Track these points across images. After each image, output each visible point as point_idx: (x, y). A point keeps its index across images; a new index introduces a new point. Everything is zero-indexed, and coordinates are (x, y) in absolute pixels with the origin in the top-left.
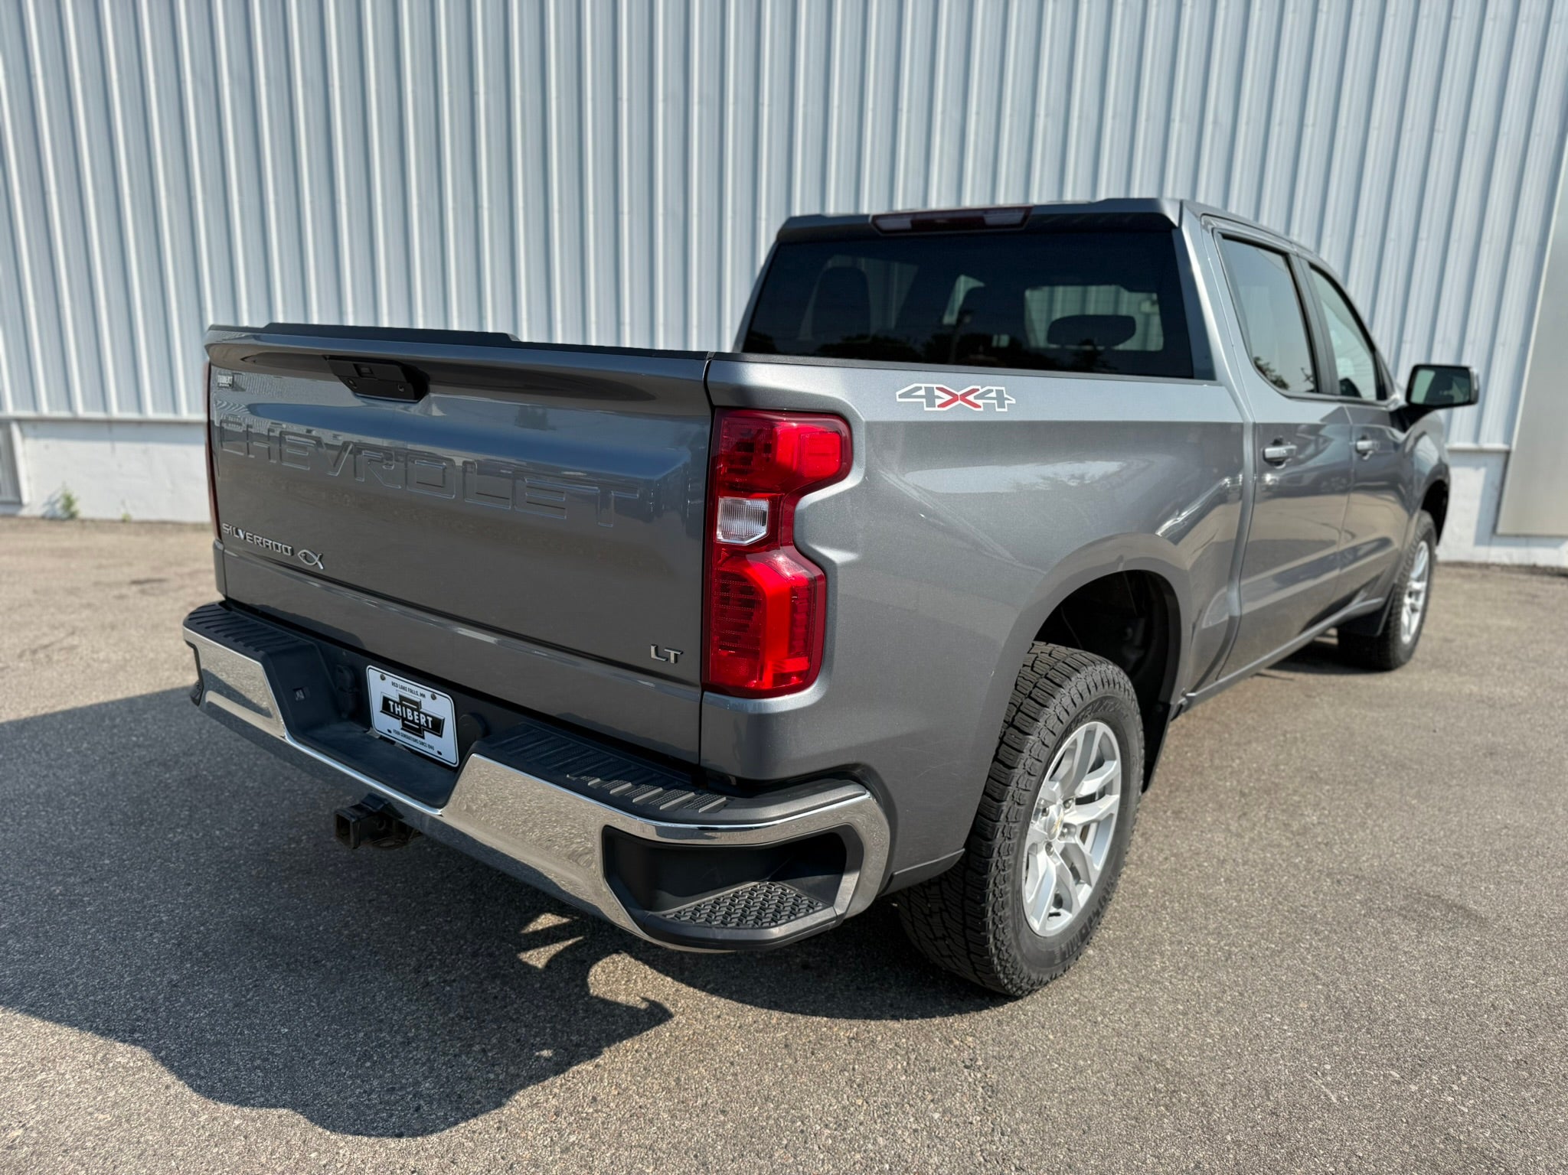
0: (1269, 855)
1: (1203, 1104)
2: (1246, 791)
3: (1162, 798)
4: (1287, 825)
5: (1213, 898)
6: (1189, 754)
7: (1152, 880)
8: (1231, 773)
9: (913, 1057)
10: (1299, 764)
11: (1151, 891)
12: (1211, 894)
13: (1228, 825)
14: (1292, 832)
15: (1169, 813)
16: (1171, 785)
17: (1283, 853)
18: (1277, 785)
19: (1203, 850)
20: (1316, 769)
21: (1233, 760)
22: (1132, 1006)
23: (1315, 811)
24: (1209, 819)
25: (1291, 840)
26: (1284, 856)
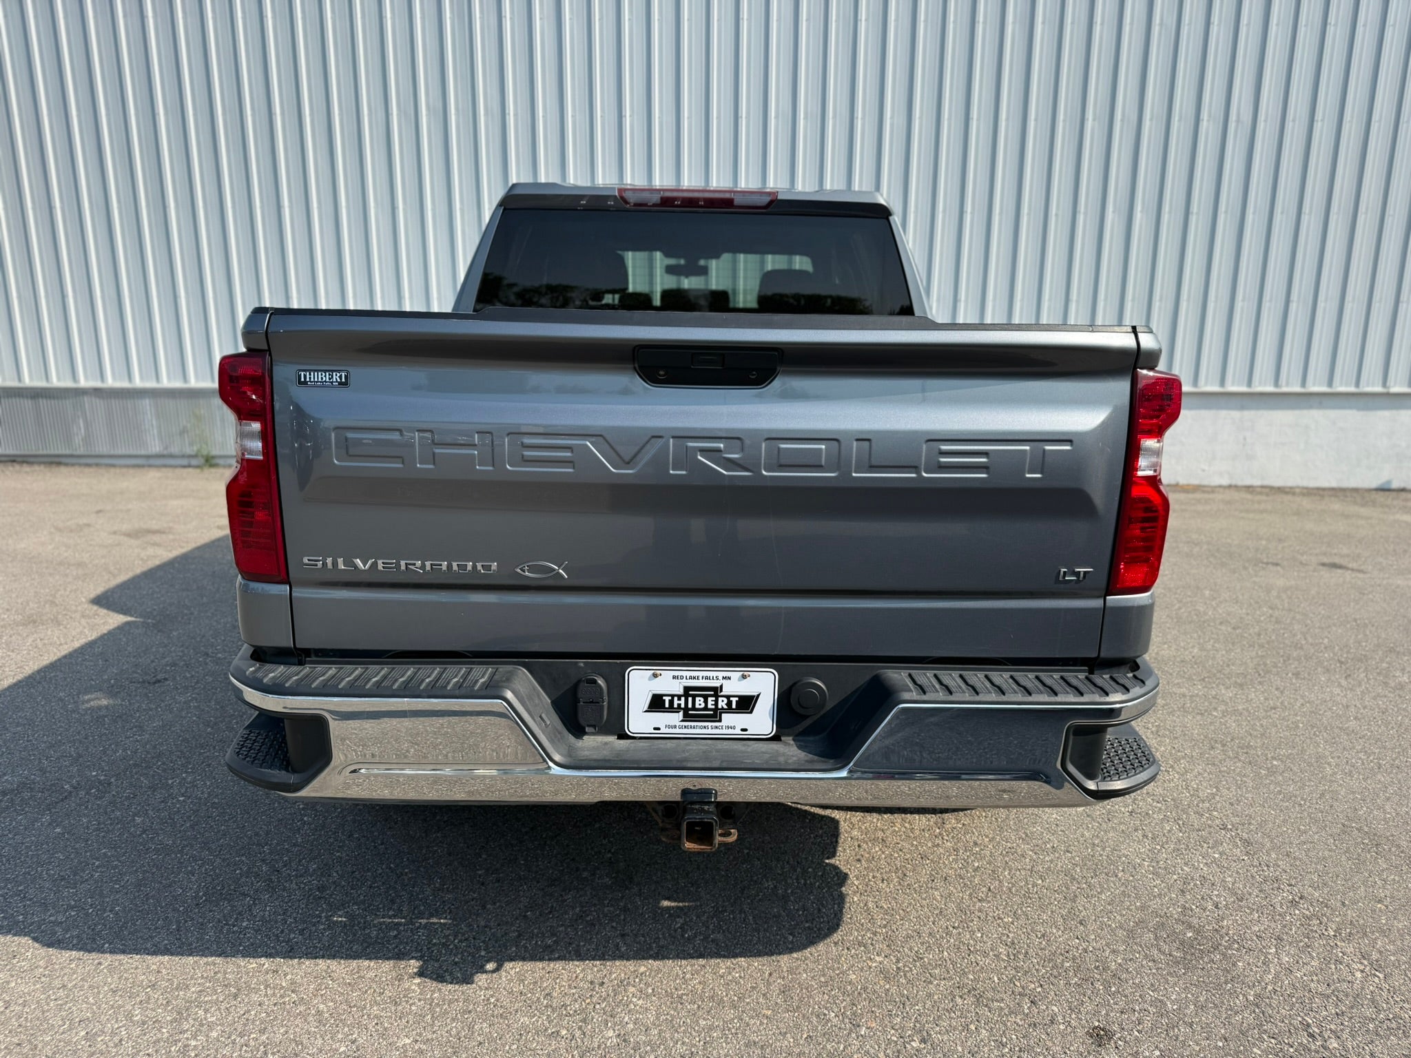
0: (1381, 703)
1: (1402, 852)
2: (1343, 660)
3: (1280, 665)
4: (1386, 684)
5: (1351, 729)
6: (1286, 635)
7: (1299, 718)
8: (1326, 648)
9: (1181, 823)
10: (1376, 642)
11: (1301, 725)
12: (1348, 727)
13: (1339, 683)
14: (1391, 687)
15: (1290, 675)
16: (1282, 656)
17: (1391, 701)
18: (1365, 656)
19: (1328, 699)
20: (1392, 645)
21: (1323, 639)
22: (1322, 795)
23: (1403, 674)
24: (1323, 679)
25: (1393, 693)
26: (1393, 703)
